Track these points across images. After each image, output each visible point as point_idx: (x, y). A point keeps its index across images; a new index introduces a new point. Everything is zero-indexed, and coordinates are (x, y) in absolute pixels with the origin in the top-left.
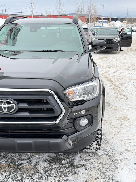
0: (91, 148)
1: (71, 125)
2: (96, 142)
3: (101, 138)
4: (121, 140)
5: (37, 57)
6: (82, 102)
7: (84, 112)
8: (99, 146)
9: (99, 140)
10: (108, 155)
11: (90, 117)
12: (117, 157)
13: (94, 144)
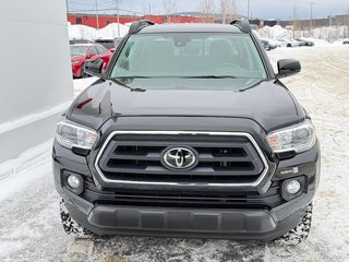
0: (293, 236)
1: (274, 191)
2: (303, 226)
3: (310, 219)
4: (335, 228)
5: (183, 88)
6: (291, 154)
7: (296, 170)
8: (306, 233)
9: (308, 221)
10: (317, 249)
11: (303, 179)
12: (335, 252)
13: (299, 228)
